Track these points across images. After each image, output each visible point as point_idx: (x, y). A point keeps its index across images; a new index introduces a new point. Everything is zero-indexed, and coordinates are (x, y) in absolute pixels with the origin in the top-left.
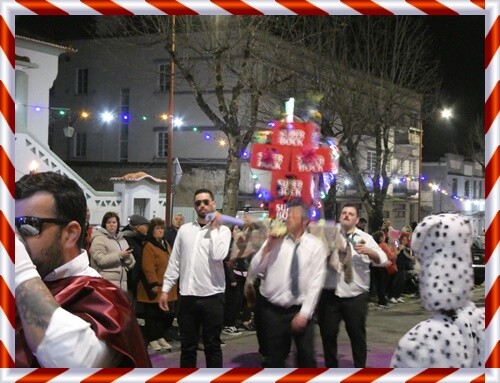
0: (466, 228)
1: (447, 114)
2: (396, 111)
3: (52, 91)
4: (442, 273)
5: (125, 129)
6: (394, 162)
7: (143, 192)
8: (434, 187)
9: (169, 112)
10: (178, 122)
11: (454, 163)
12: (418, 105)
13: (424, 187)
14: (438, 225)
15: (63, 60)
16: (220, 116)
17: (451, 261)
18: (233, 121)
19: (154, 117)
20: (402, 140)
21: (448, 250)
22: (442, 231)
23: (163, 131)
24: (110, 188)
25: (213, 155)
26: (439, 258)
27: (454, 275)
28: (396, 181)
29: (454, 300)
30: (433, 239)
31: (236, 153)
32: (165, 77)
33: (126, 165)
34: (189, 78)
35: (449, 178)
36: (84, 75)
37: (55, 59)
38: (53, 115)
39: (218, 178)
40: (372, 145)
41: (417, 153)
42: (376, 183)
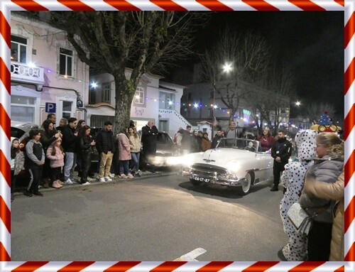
0: (314, 134)
1: (298, 104)
2: (282, 102)
3: (181, 99)
4: (305, 148)
5: (200, 109)
6: (280, 118)
7: (205, 127)
8: (293, 126)
9: (213, 103)
10: (215, 107)
11: (300, 119)
12: (288, 101)
13: (290, 126)
14: (304, 132)
15: (184, 90)
16: (228, 103)
17: (309, 144)
18: (232, 105)
19: (209, 105)
20: (283, 112)
21: (308, 140)
22: (305, 134)
23: (211, 109)
24: (196, 125)
25: (226, 116)
26: (305, 143)
27: (310, 148)
28: (281, 124)
29: (310, 156)
30: (303, 137)
31: (232, 114)
32: (212, 94)
33: (201, 119)
34: (219, 93)
35: (298, 123)
36: (190, 95)
37: (182, 90)
38: (182, 105)
39: (227, 123)
40: (274, 113)
41: (288, 115)
42: (275, 124)
